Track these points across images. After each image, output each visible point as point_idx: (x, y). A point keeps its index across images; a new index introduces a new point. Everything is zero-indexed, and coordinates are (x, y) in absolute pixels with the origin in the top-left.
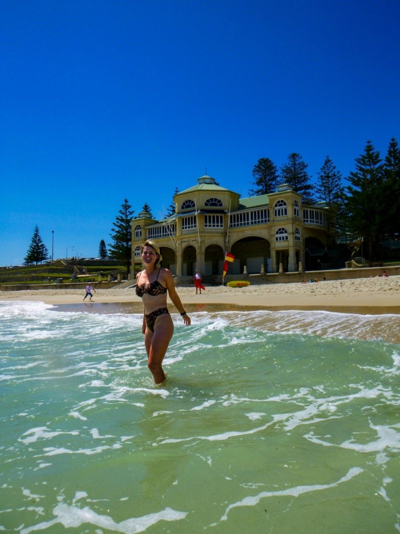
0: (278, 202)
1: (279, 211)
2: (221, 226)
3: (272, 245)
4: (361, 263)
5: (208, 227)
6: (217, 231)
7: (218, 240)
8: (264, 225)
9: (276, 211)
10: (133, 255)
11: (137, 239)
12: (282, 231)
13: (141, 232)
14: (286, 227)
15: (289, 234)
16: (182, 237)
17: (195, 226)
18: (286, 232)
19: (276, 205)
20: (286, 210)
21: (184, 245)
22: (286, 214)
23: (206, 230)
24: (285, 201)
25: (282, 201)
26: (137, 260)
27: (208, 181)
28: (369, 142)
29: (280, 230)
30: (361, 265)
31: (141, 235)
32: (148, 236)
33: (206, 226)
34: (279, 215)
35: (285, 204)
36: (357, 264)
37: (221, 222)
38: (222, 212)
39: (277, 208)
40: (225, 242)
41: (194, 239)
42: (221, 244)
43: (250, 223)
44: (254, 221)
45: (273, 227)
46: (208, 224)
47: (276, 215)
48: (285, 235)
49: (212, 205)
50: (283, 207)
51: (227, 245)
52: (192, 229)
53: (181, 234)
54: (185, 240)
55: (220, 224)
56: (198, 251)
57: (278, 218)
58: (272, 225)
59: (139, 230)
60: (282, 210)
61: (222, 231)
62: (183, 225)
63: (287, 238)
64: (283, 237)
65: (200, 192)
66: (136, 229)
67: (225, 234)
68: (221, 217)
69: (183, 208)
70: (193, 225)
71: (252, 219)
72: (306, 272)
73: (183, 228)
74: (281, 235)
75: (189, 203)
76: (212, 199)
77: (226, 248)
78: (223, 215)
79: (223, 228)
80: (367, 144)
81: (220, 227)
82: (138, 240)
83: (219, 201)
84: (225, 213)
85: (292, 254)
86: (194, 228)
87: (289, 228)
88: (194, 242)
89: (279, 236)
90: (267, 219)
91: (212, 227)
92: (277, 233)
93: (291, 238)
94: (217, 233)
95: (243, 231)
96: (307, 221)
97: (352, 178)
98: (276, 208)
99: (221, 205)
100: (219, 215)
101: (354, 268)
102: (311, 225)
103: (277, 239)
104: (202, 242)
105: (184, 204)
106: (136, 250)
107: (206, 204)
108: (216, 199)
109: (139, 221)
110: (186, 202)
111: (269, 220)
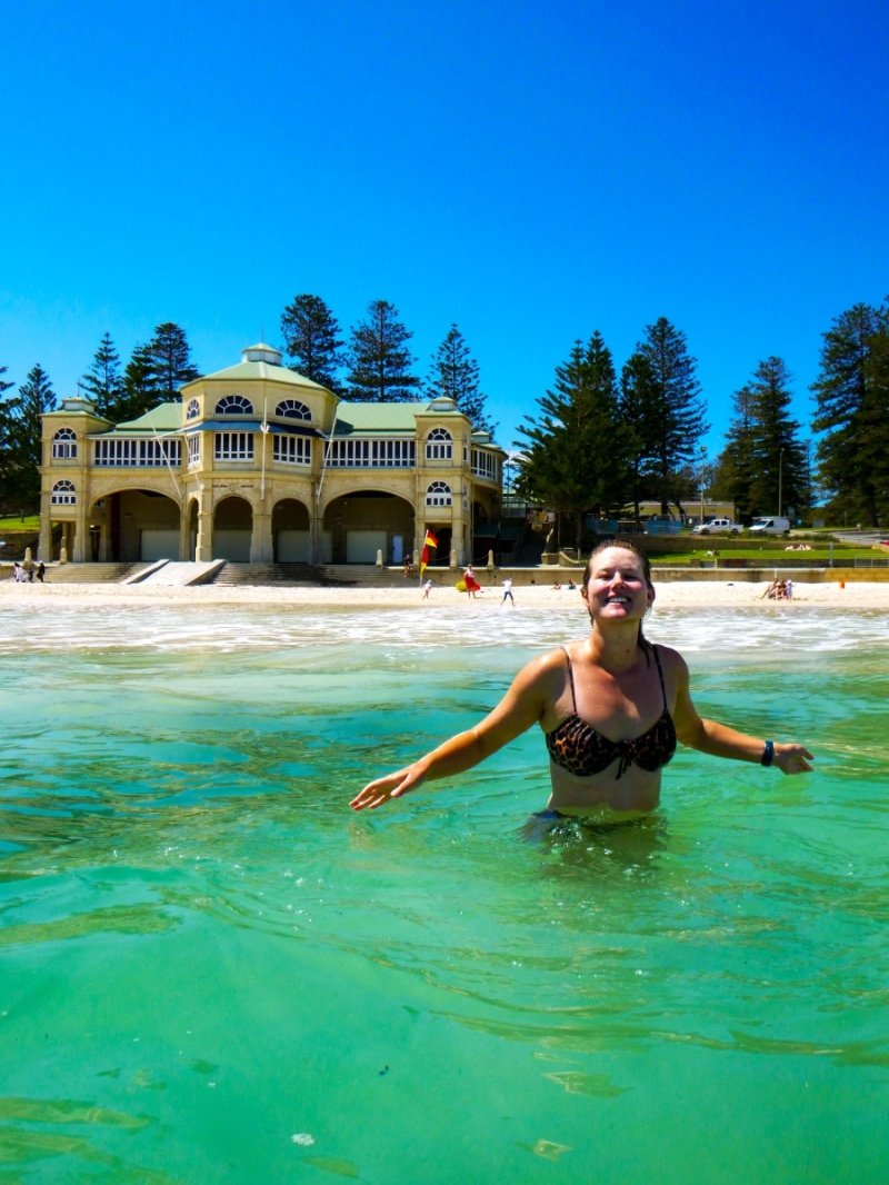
0: (435, 431)
1: (436, 448)
2: (307, 461)
3: (419, 513)
4: (576, 558)
5: (280, 461)
6: (297, 470)
7: (299, 491)
8: (403, 471)
9: (429, 448)
10: (45, 501)
11: (62, 461)
12: (439, 487)
13: (74, 447)
14: (448, 482)
15: (454, 494)
16: (215, 475)
17: (250, 456)
18: (448, 490)
19: (430, 437)
20: (449, 448)
21: (220, 494)
22: (449, 455)
23: (276, 468)
24: (449, 431)
25: (443, 431)
26: (60, 515)
27: (271, 358)
28: (578, 342)
29: (435, 484)
30: (577, 562)
31: (74, 454)
32: (93, 458)
33: (276, 458)
34: (436, 456)
35: (448, 437)
36: (570, 560)
37: (308, 453)
38: (311, 431)
39: (433, 443)
40: (313, 495)
41: (247, 482)
42: (306, 499)
43: (371, 463)
44: (379, 459)
45: (423, 478)
46: (280, 454)
47: (429, 456)
48: (445, 496)
49: (290, 414)
50: (445, 442)
51: (318, 502)
52: (242, 460)
53: (213, 470)
54: (223, 482)
55: (304, 457)
56: (256, 510)
57: (433, 461)
58: (421, 473)
59: (70, 442)
60: (443, 448)
61: (309, 472)
62: (218, 448)
63: (449, 501)
64: (442, 500)
65: (268, 383)
66: (57, 437)
67: (315, 480)
68: (308, 442)
69: (219, 410)
70: (246, 452)
71: (375, 455)
72: (502, 568)
73: (218, 456)
74: (439, 496)
75: (238, 401)
76: (290, 403)
77: (315, 507)
78: (311, 438)
79: (309, 465)
80: (576, 346)
81: (304, 464)
82: (65, 466)
83: (305, 409)
84: (317, 435)
85: (457, 532)
86: (246, 459)
87: (456, 483)
88: (246, 489)
89: (433, 495)
90: (408, 459)
91: (288, 462)
92: (430, 490)
93: (457, 503)
94: (301, 475)
95: (356, 477)
96: (476, 472)
97: (549, 402)
98: (430, 442)
99: (308, 417)
100: (304, 438)
101: (565, 566)
102: (481, 479)
103: (429, 501)
104: (268, 491)
105: (222, 402)
106: (56, 488)
107: (279, 412)
108: (298, 404)
109: (67, 420)
110: (230, 399)
111: (412, 463)
